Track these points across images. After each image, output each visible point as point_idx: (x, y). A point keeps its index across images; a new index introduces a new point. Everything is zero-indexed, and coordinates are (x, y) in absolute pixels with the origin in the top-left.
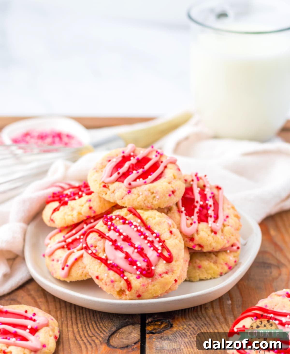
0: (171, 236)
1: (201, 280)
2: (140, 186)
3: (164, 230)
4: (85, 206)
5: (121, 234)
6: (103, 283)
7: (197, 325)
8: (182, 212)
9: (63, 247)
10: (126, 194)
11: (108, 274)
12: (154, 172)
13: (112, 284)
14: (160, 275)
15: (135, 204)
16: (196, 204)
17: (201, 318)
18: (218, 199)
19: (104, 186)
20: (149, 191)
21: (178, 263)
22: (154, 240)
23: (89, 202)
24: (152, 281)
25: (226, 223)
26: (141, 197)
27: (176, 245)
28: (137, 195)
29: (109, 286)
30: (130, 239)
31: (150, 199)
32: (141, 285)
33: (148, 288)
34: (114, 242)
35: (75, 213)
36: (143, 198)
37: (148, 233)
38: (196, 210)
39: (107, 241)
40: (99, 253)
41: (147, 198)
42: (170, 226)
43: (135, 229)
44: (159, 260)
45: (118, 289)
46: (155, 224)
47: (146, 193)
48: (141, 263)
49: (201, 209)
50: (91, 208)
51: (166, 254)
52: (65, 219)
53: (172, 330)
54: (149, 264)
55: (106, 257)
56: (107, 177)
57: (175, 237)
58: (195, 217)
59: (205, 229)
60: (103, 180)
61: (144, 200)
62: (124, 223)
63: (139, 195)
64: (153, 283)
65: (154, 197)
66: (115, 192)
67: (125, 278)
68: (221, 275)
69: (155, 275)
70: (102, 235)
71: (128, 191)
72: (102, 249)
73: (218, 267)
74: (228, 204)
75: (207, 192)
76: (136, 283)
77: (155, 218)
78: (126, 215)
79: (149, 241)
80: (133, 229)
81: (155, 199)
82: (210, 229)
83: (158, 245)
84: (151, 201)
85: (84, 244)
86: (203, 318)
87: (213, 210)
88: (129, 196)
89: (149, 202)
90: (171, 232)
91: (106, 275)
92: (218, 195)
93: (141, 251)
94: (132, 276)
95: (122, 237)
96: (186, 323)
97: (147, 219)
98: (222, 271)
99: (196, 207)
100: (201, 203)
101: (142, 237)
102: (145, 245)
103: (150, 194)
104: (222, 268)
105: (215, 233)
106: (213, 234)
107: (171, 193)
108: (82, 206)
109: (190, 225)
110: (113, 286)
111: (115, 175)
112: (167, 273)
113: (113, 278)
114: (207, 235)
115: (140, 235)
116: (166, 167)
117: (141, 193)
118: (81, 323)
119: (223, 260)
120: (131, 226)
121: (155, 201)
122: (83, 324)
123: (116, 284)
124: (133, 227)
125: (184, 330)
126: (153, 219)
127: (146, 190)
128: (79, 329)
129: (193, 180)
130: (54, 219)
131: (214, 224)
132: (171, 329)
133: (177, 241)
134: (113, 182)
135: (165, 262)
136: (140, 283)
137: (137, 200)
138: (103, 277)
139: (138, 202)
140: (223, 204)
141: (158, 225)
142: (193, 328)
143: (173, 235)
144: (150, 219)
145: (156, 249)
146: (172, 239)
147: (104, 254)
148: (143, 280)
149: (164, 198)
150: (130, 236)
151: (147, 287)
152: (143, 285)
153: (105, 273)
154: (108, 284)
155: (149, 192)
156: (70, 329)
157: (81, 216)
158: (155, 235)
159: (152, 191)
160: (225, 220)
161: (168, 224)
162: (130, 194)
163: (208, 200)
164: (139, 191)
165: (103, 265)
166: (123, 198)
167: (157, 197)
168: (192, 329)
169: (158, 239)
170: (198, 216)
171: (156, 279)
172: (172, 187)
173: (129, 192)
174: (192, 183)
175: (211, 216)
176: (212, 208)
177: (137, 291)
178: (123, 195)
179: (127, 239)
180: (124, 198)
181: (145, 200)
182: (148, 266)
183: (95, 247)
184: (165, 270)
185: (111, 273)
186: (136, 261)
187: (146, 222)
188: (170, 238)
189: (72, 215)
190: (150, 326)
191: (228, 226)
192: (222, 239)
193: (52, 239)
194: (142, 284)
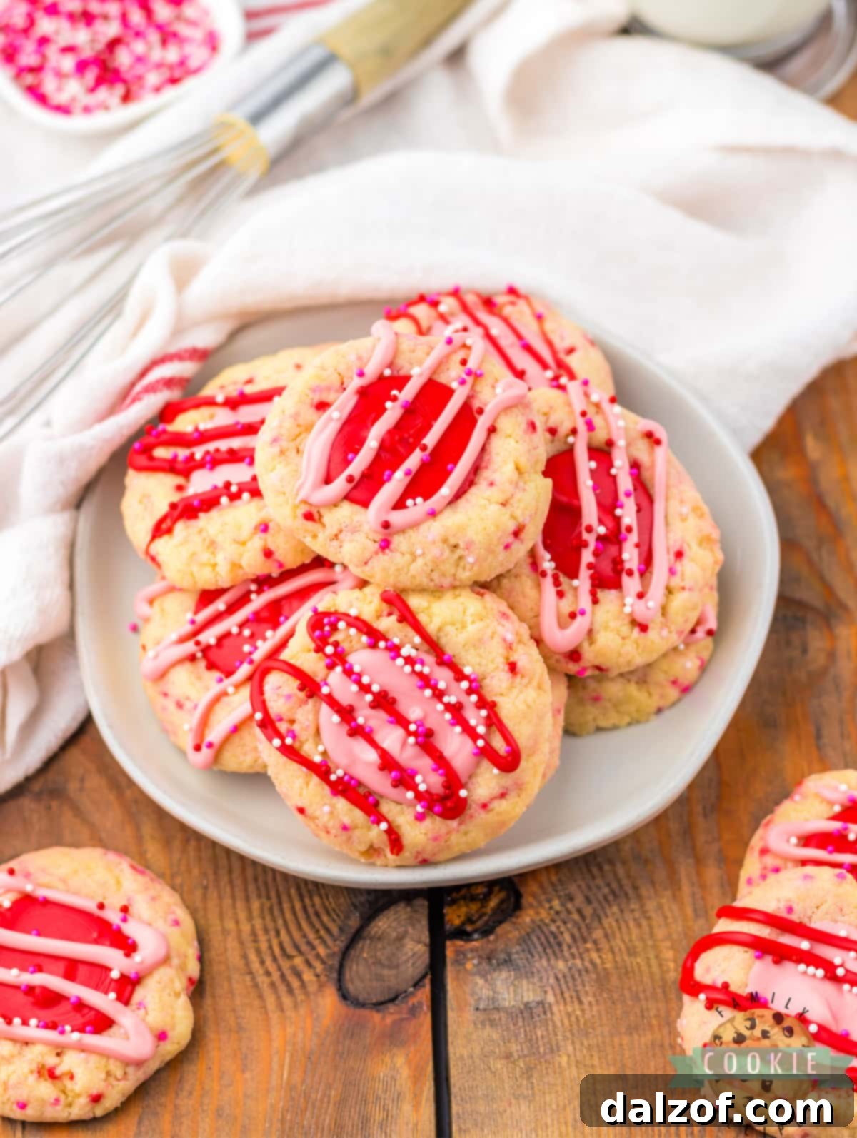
0: (513, 682)
1: (599, 729)
2: (415, 525)
3: (493, 661)
4: (249, 544)
5: (365, 689)
6: (317, 826)
7: (592, 898)
8: (544, 574)
9: (192, 658)
10: (376, 553)
11: (333, 806)
12: (456, 459)
13: (344, 833)
14: (484, 806)
15: (404, 581)
16: (585, 536)
17: (601, 868)
18: (653, 478)
19: (309, 517)
20: (445, 541)
21: (535, 759)
22: (464, 698)
23: (263, 535)
24: (460, 824)
25: (676, 582)
26: (420, 562)
27: (529, 707)
28: (408, 557)
29: (336, 836)
30: (394, 701)
31: (449, 568)
32: (428, 839)
33: (448, 843)
34: (346, 713)
35: (222, 561)
36: (426, 564)
37: (443, 678)
38: (587, 556)
39: (325, 709)
40: (302, 744)
41: (437, 566)
42: (510, 647)
43: (408, 669)
44: (477, 765)
45: (363, 848)
46: (464, 646)
47: (435, 551)
48: (427, 780)
49: (601, 545)
50: (268, 554)
51: (499, 744)
52: (192, 574)
53: (520, 920)
54: (453, 781)
55: (325, 753)
56: (315, 487)
57: (525, 681)
58: (583, 582)
59: (612, 624)
60: (302, 495)
61: (429, 571)
62: (373, 646)
63: (414, 558)
64: (463, 828)
65: (461, 558)
66: (341, 536)
67: (384, 826)
68: (659, 711)
69: (468, 807)
70: (309, 686)
71: (383, 544)
72: (312, 730)
73: (650, 694)
74: (682, 502)
75: (619, 469)
76: (416, 833)
77: (464, 626)
78: (379, 616)
79: (449, 707)
80: (402, 667)
81: (462, 564)
82: (627, 621)
83: (476, 718)
84: (453, 571)
85: (259, 711)
86: (607, 867)
87: (637, 546)
88: (384, 559)
89: (443, 575)
90: (513, 667)
91: (326, 809)
92: (653, 466)
93: (426, 740)
94: (402, 813)
95: (369, 697)
96: (559, 888)
97: (440, 629)
98: (661, 703)
99: (586, 545)
100: (602, 530)
101: (428, 692)
102: (438, 717)
103: (447, 552)
104: (662, 696)
105: (644, 628)
106: (636, 630)
107: (510, 539)
108: (243, 543)
109: (569, 620)
110: (349, 838)
111: (340, 484)
112: (503, 795)
113: (347, 820)
114: (618, 641)
115: (422, 687)
116: (492, 430)
117: (419, 552)
118: (259, 896)
119: (666, 672)
120: (394, 658)
121: (464, 568)
122: (264, 900)
123: (357, 834)
124: (400, 661)
125: (553, 921)
126: (457, 629)
127: (434, 542)
128: (254, 922)
129: (574, 432)
130: (160, 559)
131: (642, 602)
132: (517, 917)
133: (531, 694)
134: (335, 504)
135: (496, 771)
136: (426, 834)
137: (408, 570)
138: (317, 813)
139: (413, 577)
140: (667, 499)
141: (475, 646)
142: (579, 911)
143: (518, 679)
144: (450, 629)
145: (470, 732)
146: (515, 692)
147: (317, 745)
148: (434, 824)
149: (490, 559)
150: (392, 694)
151: (446, 841)
152: (436, 839)
153: (325, 804)
154: (333, 832)
155: (445, 546)
156: (230, 925)
157: (240, 572)
158: (465, 684)
159: (453, 541)
160: (672, 572)
161: (504, 640)
162: (387, 551)
163: (621, 506)
164: (413, 544)
165: (315, 780)
166: (366, 563)
167: (471, 560)
168: (576, 917)
169: (474, 698)
170: (592, 577)
171: (471, 817)
172: (513, 517)
173: (385, 545)
174: (571, 439)
175: (630, 573)
176: (633, 538)
177: (418, 853)
178: (367, 555)
179: (384, 702)
180: (370, 564)
181: (432, 571)
182: (447, 786)
183: (292, 722)
184: (497, 791)
185: (342, 804)
186: (413, 774)
187: (438, 638)
188: (512, 687)
189: (214, 566)
190: (455, 907)
191: (683, 588)
192: (662, 638)
193: (156, 604)
194: (430, 835)
